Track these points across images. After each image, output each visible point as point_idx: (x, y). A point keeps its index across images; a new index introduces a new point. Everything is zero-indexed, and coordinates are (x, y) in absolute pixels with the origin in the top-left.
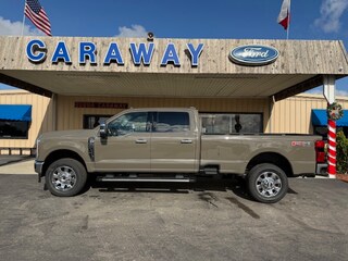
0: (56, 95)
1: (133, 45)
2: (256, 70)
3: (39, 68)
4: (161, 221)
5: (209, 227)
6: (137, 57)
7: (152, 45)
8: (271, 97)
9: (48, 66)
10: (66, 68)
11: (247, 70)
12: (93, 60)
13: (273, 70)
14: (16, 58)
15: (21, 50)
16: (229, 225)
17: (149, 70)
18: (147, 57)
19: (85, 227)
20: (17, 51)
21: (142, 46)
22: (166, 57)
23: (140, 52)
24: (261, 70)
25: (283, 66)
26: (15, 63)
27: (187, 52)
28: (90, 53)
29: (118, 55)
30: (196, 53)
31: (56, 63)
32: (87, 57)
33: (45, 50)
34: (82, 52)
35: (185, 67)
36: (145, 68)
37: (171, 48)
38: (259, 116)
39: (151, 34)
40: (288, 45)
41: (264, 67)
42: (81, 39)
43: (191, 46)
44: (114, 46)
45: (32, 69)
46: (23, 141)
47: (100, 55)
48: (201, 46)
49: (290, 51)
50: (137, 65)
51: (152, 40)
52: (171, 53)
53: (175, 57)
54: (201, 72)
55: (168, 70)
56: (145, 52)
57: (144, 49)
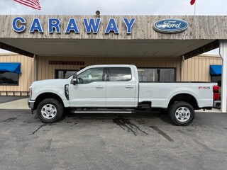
0: (36, 56)
1: (85, 20)
2: (172, 37)
3: (21, 36)
4: (103, 143)
5: (137, 148)
6: (88, 28)
7: (98, 20)
8: (181, 56)
9: (28, 35)
10: (39, 36)
11: (166, 37)
12: (58, 31)
13: (184, 37)
14: (6, 30)
15: (9, 24)
16: (151, 146)
17: (97, 37)
18: (95, 28)
19: (48, 148)
20: (6, 25)
21: (92, 21)
22: (109, 28)
23: (90, 25)
24: (176, 37)
25: (191, 34)
26: (5, 33)
27: (123, 24)
28: (56, 25)
29: (75, 27)
30: (129, 25)
31: (33, 33)
32: (54, 29)
33: (25, 24)
34: (51, 25)
35: (122, 35)
36: (94, 36)
37: (112, 21)
38: (173, 70)
39: (98, 12)
40: (195, 19)
41: (177, 35)
42: (50, 16)
43: (126, 20)
44: (72, 21)
45: (16, 37)
46: (15, 87)
47: (63, 27)
48: (133, 20)
49: (196, 23)
50: (88, 34)
51: (99, 17)
52: (112, 25)
53: (115, 28)
54: (133, 38)
55: (109, 37)
56: (94, 25)
57: (94, 23)
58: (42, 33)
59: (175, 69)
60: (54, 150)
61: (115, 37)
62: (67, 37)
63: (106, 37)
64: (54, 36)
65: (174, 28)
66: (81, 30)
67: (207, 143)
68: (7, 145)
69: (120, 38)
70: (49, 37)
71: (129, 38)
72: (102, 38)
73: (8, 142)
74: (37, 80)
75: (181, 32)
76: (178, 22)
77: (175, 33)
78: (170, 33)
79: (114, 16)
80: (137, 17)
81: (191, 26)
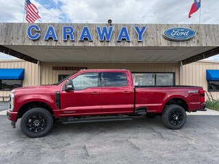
0: (40, 62)
1: (98, 28)
2: (181, 45)
3: (36, 44)
6: (101, 36)
7: (111, 28)
8: (180, 62)
9: (43, 43)
10: (54, 44)
11: (175, 44)
12: (72, 38)
13: (192, 44)
14: (20, 38)
15: (23, 32)
17: (110, 45)
18: (108, 36)
20: (20, 33)
21: (105, 28)
22: (121, 35)
23: (103, 33)
24: (184, 45)
25: (198, 41)
26: (20, 41)
28: (70, 33)
29: (89, 35)
30: (140, 33)
31: (48, 41)
32: (68, 36)
33: (39, 32)
34: (65, 33)
35: (133, 43)
36: (106, 43)
37: (124, 29)
38: (172, 75)
39: (110, 21)
40: (201, 27)
41: (185, 42)
42: (63, 24)
43: (137, 28)
44: (86, 29)
45: (31, 44)
47: (76, 35)
48: (144, 28)
49: (203, 32)
50: (101, 41)
51: (111, 25)
52: (124, 33)
53: (127, 36)
54: (144, 45)
55: (121, 44)
56: (106, 33)
57: (106, 31)
58: (56, 41)
59: (174, 74)
61: (126, 44)
62: (81, 44)
63: (119, 45)
64: (69, 44)
65: (183, 35)
66: (94, 38)
69: (131, 45)
70: (63, 44)
71: (140, 45)
72: (114, 45)
75: (189, 40)
77: (183, 41)
79: (124, 25)
80: (147, 25)
81: (197, 34)
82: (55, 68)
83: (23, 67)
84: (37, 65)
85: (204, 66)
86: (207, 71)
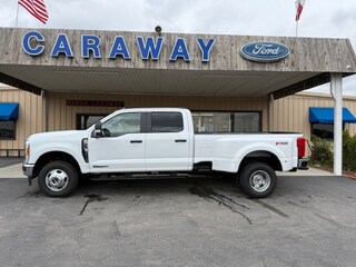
1: (140, 39)
2: (267, 68)
3: (38, 63)
6: (145, 52)
7: (160, 40)
8: (269, 95)
9: (49, 62)
10: (67, 63)
11: (258, 68)
12: (97, 55)
13: (284, 68)
14: (11, 52)
15: (16, 43)
17: (158, 67)
18: (155, 52)
20: (11, 44)
21: (150, 40)
22: (176, 52)
23: (147, 47)
24: (273, 68)
25: (293, 64)
26: (10, 57)
28: (94, 47)
29: (124, 50)
30: (206, 49)
31: (57, 58)
32: (91, 52)
33: (42, 43)
34: (85, 46)
35: (194, 64)
36: (152, 63)
37: (180, 42)
38: (257, 115)
39: (158, 29)
40: (299, 43)
41: (274, 65)
42: (82, 31)
43: (200, 41)
44: (119, 40)
45: (28, 63)
46: (10, 142)
47: (104, 49)
48: (211, 41)
49: (300, 48)
50: (145, 61)
51: (160, 35)
52: (180, 48)
53: (185, 52)
54: (211, 68)
55: (177, 66)
56: (153, 47)
57: (152, 44)
58: (72, 58)
59: (261, 113)
60: (126, 236)
61: (184, 67)
62: (111, 65)
63: (172, 67)
64: (91, 64)
65: (270, 54)
66: (132, 55)
67: (333, 217)
68: (52, 233)
69: (191, 68)
70: (82, 64)
71: (206, 68)
72: (165, 67)
73: (49, 227)
74: (47, 131)
75: (279, 61)
76: (274, 47)
77: (271, 62)
78: (264, 63)
79: (182, 35)
80: (216, 36)
81: (292, 52)
82: (71, 103)
83: (16, 101)
84: (40, 97)
85: (306, 101)
86: (310, 109)
